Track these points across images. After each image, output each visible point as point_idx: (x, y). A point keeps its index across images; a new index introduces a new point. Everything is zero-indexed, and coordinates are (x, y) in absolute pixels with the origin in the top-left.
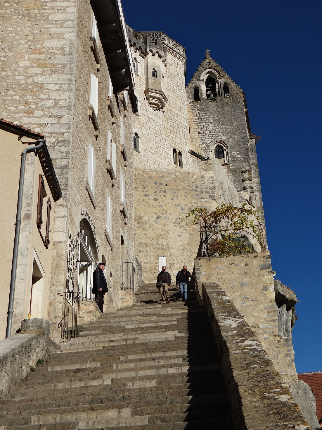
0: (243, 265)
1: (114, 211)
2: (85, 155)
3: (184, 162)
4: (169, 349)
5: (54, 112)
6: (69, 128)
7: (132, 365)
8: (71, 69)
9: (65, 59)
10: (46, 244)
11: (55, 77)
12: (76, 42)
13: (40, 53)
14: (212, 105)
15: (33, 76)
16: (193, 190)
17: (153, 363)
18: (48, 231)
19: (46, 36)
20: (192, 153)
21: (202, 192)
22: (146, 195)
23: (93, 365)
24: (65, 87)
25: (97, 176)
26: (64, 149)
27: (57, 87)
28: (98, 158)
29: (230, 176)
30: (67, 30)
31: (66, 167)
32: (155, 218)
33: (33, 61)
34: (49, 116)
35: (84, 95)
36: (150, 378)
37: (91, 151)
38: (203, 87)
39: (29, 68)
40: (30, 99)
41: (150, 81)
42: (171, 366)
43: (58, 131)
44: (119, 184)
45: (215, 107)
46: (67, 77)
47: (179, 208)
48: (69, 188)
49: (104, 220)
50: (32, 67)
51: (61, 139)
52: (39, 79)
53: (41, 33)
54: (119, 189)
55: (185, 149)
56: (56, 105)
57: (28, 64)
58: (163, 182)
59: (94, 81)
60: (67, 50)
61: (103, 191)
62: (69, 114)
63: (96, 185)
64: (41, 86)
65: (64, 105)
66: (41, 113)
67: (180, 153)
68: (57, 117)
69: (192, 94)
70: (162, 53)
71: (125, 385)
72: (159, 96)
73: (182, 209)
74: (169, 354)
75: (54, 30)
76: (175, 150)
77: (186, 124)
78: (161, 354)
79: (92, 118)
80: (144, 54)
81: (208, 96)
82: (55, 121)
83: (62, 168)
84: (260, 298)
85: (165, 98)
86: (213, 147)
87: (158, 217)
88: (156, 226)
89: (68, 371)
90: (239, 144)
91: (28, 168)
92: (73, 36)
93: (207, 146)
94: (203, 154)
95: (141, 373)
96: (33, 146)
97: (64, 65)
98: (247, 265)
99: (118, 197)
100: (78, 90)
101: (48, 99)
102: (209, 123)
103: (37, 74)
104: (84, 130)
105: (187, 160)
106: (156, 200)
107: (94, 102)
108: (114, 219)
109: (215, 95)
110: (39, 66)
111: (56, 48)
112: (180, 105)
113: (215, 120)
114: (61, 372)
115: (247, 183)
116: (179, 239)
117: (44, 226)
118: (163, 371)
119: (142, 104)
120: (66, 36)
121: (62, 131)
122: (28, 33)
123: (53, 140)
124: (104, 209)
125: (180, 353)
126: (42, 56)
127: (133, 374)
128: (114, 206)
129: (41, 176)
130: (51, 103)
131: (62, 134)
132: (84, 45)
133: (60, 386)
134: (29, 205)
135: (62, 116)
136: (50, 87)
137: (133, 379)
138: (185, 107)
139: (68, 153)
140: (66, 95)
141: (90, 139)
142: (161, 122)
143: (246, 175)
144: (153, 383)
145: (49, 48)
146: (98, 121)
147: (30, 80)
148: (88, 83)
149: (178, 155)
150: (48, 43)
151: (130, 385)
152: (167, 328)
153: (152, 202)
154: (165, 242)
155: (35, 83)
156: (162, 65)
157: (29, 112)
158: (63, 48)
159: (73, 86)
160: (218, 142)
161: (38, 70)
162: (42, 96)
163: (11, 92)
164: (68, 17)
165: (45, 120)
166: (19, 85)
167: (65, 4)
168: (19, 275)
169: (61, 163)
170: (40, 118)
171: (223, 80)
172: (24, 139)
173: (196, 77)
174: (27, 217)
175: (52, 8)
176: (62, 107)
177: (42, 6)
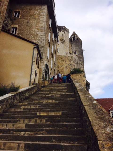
0: (79, 75)
1: (53, 63)
2: (47, 50)
3: (68, 55)
4: (64, 90)
5: (41, 40)
6: (44, 44)
7: (55, 93)
8: (44, 31)
9: (43, 29)
10: (38, 68)
11: (41, 33)
12: (46, 25)
13: (38, 27)
14: (74, 43)
15: (36, 32)
16: (69, 60)
17: (60, 92)
18: (38, 65)
19: (39, 23)
20: (70, 53)
21: (71, 61)
22: (60, 61)
23: (47, 92)
24: (43, 35)
25: (49, 55)
26: (42, 48)
27: (41, 35)
28: (50, 51)
29: (78, 58)
30: (44, 22)
31: (43, 52)
32: (61, 66)
33: (36, 29)
34: (40, 41)
35: (47, 37)
36: (59, 95)
38: (73, 39)
40: (35, 37)
41: (61, 37)
42: (64, 93)
43: (41, 44)
44: (54, 58)
45: (75, 43)
46: (43, 33)
47: (66, 64)
48: (43, 57)
49: (51, 65)
50: (36, 30)
51: (42, 46)
52: (38, 33)
53: (38, 23)
54: (54, 59)
55: (68, 52)
57: (35, 29)
58: (63, 58)
59: (49, 34)
60: (44, 27)
61: (51, 59)
62: (44, 41)
63: (49, 57)
64: (38, 34)
65: (43, 39)
66: (38, 40)
67: (67, 53)
68: (41, 41)
69: (70, 40)
70: (64, 31)
71: (54, 96)
72: (63, 40)
73: (67, 64)
74: (63, 91)
75: (41, 22)
76: (66, 52)
77: (69, 47)
78: (62, 91)
79: (49, 43)
80: (60, 31)
81: (74, 41)
82: (41, 42)
83: (42, 52)
84: (83, 82)
85: (64, 41)
87: (62, 66)
88: (61, 67)
89: (42, 93)
90: (80, 51)
91: (35, 51)
92: (45, 23)
93: (73, 51)
94: (72, 53)
95: (57, 94)
96: (36, 46)
97: (43, 30)
98: (80, 75)
99: (54, 60)
100: (46, 36)
101: (39, 37)
102: (74, 47)
103: (37, 32)
104: (47, 45)
105: (69, 55)
106: (62, 62)
107: (49, 39)
108: (53, 65)
110: (37, 30)
111: (41, 26)
112: (68, 42)
114: (40, 93)
116: (66, 70)
117: (38, 64)
118: (62, 94)
119: (60, 42)
120: (44, 23)
121: (42, 44)
122: (35, 22)
123: (40, 46)
124: (51, 62)
125: (66, 91)
126: (38, 28)
127: (55, 94)
128: (53, 62)
129: (37, 53)
130: (40, 38)
131: (42, 45)
132: (47, 26)
133: (40, 96)
134: (35, 59)
135: (42, 41)
136: (40, 35)
137: (56, 95)
138: (69, 43)
139: (43, 49)
140: (43, 37)
141: (48, 47)
142: (63, 46)
144: (60, 96)
145: (40, 26)
146: (50, 43)
147: (36, 33)
148: (48, 35)
149: (66, 53)
150: (40, 25)
151: (55, 96)
152: (63, 86)
153: (61, 63)
154: (63, 71)
155: (37, 34)
156: (64, 33)
157: (35, 40)
158: (43, 26)
159: (45, 35)
160: (75, 51)
161: (37, 31)
162: (38, 37)
163: (31, 36)
164: (44, 19)
165: (39, 42)
166: (33, 34)
167: (44, 16)
168: (32, 74)
169: (42, 51)
170: (38, 41)
171: (77, 37)
172: (34, 45)
173: (71, 37)
174: (34, 61)
175: (41, 17)
176: (42, 39)
177: (39, 16)
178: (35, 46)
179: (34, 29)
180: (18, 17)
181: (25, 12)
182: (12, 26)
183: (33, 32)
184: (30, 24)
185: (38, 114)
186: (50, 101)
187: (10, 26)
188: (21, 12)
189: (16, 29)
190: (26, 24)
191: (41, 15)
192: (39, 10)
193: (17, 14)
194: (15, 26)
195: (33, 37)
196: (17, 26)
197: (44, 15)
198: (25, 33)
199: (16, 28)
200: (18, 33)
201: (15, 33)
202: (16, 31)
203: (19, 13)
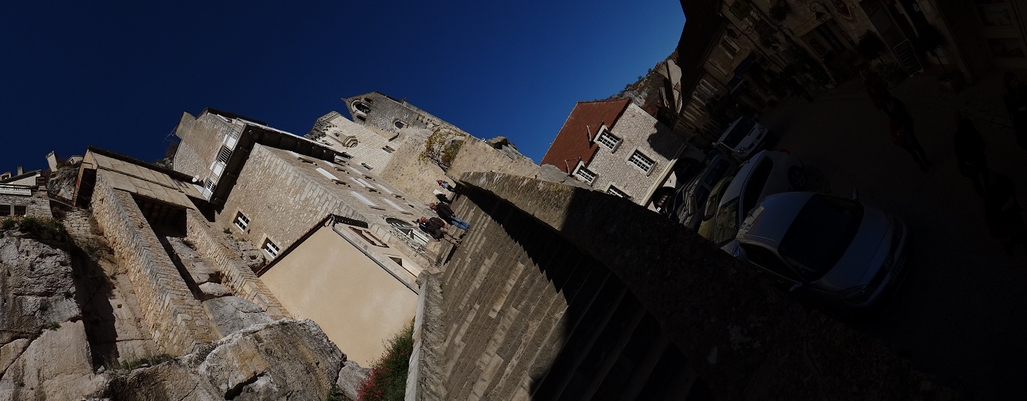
0: (465, 153)
1: (393, 201)
2: (354, 198)
3: (393, 147)
4: (477, 219)
5: (323, 200)
6: (336, 198)
7: (471, 243)
8: (307, 179)
9: (300, 179)
10: (386, 246)
12: (296, 168)
13: (291, 189)
14: (373, 113)
15: (300, 200)
16: (409, 152)
17: (476, 232)
18: (380, 241)
20: (391, 140)
21: (413, 148)
22: (397, 179)
23: (458, 262)
24: (314, 187)
25: (369, 199)
26: (344, 207)
27: (312, 191)
28: (361, 192)
29: (416, 127)
31: (354, 211)
34: (324, 204)
35: (324, 180)
36: (482, 237)
37: (354, 193)
38: (360, 112)
39: (294, 200)
40: (309, 209)
41: (339, 140)
42: (483, 224)
43: (333, 205)
44: (381, 190)
46: (310, 183)
47: (414, 166)
48: (366, 216)
49: (394, 208)
50: (295, 198)
51: (338, 206)
52: (303, 198)
53: (282, 183)
54: (384, 191)
55: (386, 142)
56: (320, 198)
57: (293, 199)
58: (396, 165)
59: (320, 170)
60: (297, 175)
61: (379, 200)
62: (328, 194)
63: (374, 202)
64: (307, 199)
66: (320, 207)
69: (360, 121)
70: (329, 125)
72: (350, 139)
73: (416, 164)
74: (478, 222)
75: (283, 176)
76: (383, 149)
77: (373, 134)
78: (476, 225)
79: (338, 182)
80: (324, 135)
81: (366, 113)
82: (328, 203)
83: (353, 214)
85: (353, 137)
86: (395, 127)
87: (412, 180)
88: (416, 184)
89: (452, 277)
90: (401, 112)
91: (342, 231)
92: (292, 168)
93: (392, 129)
94: (395, 134)
95: (476, 241)
96: (333, 222)
97: (303, 181)
98: (466, 150)
99: (388, 194)
100: (319, 182)
101: (315, 200)
102: (381, 121)
105: (392, 145)
106: (402, 175)
107: (331, 176)
108: (397, 203)
109: (368, 109)
111: (293, 180)
112: (361, 131)
113: (381, 117)
114: (451, 280)
115: (425, 121)
116: (430, 176)
117: (376, 242)
118: (483, 230)
119: (349, 151)
120: (290, 171)
121: (335, 202)
123: (336, 210)
124: (388, 205)
125: (481, 216)
126: (293, 189)
127: (474, 245)
128: (390, 199)
129: (350, 227)
130: (318, 199)
132: (299, 165)
133: (456, 285)
134: (361, 242)
135: (328, 197)
136: (309, 195)
137: (476, 247)
138: (364, 129)
139: (347, 206)
140: (318, 189)
141: (348, 190)
142: (364, 147)
143: (420, 118)
144: (484, 238)
146: (341, 180)
147: (301, 203)
148: (319, 174)
149: (387, 149)
150: (289, 182)
152: (467, 214)
153: (402, 178)
155: (303, 202)
156: (335, 128)
157: (316, 213)
158: (295, 177)
159: (316, 183)
161: (298, 195)
162: (312, 202)
163: (301, 216)
164: (281, 165)
165: (324, 207)
166: (300, 210)
167: (274, 163)
168: (392, 270)
169: (350, 213)
170: (322, 209)
171: (363, 99)
172: (326, 224)
174: (366, 247)
175: (273, 170)
176: (323, 195)
177: (269, 175)
178: (330, 223)
179: (291, 202)
181: (245, 200)
182: (260, 246)
183: (296, 208)
184: (275, 205)
185: (493, 315)
186: (483, 269)
187: (256, 251)
188: (241, 211)
189: (270, 243)
190: (271, 212)
191: (270, 167)
193: (241, 220)
194: (262, 241)
195: (306, 214)
196: (265, 236)
197: (272, 159)
198: (288, 229)
199: (268, 241)
200: (279, 243)
201: (277, 249)
202: (274, 246)
203: (240, 214)
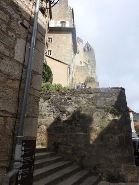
3: (82, 64)
11: (69, 54)
19: (67, 47)
30: (70, 46)
33: (65, 51)
68: (69, 61)
69: (84, 50)
76: (81, 62)
77: (83, 56)
81: (87, 51)
90: (92, 60)
91: (68, 70)
94: (86, 62)
103: (66, 54)
104: (72, 62)
111: (69, 49)
113: (88, 55)
126: (67, 51)
138: (83, 53)
145: (67, 49)
160: (89, 60)
162: (67, 57)
164: (70, 44)
167: (70, 42)
171: (90, 48)
173: (85, 47)
178: (68, 66)
179: (63, 52)
180: (51, 42)
182: (48, 49)
183: (63, 54)
188: (53, 38)
190: (58, 48)
191: (68, 41)
192: (66, 37)
193: (50, 40)
195: (63, 58)
196: (51, 49)
199: (51, 51)
201: (51, 55)
202: (51, 53)
203: (51, 38)
